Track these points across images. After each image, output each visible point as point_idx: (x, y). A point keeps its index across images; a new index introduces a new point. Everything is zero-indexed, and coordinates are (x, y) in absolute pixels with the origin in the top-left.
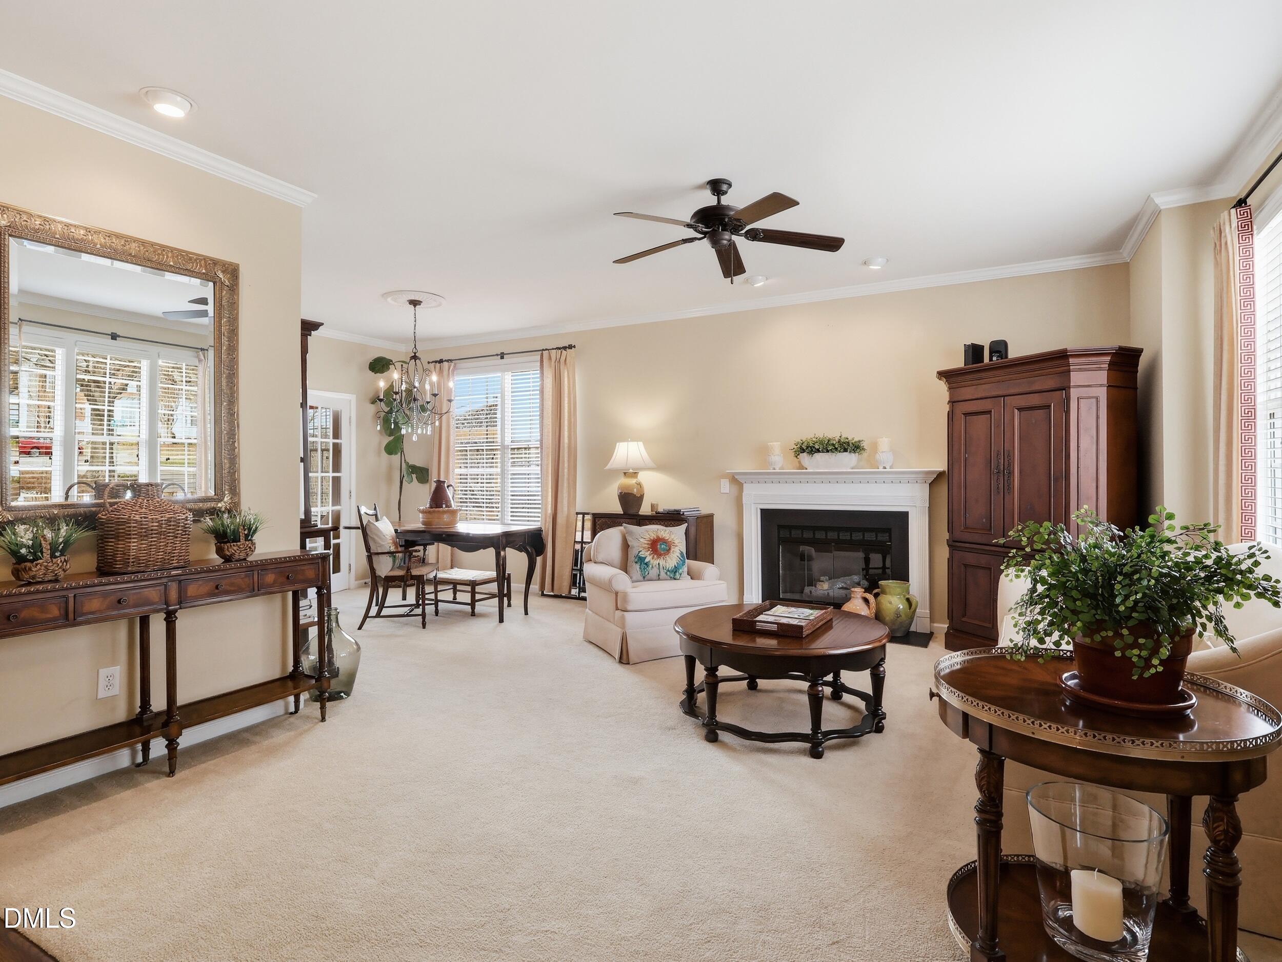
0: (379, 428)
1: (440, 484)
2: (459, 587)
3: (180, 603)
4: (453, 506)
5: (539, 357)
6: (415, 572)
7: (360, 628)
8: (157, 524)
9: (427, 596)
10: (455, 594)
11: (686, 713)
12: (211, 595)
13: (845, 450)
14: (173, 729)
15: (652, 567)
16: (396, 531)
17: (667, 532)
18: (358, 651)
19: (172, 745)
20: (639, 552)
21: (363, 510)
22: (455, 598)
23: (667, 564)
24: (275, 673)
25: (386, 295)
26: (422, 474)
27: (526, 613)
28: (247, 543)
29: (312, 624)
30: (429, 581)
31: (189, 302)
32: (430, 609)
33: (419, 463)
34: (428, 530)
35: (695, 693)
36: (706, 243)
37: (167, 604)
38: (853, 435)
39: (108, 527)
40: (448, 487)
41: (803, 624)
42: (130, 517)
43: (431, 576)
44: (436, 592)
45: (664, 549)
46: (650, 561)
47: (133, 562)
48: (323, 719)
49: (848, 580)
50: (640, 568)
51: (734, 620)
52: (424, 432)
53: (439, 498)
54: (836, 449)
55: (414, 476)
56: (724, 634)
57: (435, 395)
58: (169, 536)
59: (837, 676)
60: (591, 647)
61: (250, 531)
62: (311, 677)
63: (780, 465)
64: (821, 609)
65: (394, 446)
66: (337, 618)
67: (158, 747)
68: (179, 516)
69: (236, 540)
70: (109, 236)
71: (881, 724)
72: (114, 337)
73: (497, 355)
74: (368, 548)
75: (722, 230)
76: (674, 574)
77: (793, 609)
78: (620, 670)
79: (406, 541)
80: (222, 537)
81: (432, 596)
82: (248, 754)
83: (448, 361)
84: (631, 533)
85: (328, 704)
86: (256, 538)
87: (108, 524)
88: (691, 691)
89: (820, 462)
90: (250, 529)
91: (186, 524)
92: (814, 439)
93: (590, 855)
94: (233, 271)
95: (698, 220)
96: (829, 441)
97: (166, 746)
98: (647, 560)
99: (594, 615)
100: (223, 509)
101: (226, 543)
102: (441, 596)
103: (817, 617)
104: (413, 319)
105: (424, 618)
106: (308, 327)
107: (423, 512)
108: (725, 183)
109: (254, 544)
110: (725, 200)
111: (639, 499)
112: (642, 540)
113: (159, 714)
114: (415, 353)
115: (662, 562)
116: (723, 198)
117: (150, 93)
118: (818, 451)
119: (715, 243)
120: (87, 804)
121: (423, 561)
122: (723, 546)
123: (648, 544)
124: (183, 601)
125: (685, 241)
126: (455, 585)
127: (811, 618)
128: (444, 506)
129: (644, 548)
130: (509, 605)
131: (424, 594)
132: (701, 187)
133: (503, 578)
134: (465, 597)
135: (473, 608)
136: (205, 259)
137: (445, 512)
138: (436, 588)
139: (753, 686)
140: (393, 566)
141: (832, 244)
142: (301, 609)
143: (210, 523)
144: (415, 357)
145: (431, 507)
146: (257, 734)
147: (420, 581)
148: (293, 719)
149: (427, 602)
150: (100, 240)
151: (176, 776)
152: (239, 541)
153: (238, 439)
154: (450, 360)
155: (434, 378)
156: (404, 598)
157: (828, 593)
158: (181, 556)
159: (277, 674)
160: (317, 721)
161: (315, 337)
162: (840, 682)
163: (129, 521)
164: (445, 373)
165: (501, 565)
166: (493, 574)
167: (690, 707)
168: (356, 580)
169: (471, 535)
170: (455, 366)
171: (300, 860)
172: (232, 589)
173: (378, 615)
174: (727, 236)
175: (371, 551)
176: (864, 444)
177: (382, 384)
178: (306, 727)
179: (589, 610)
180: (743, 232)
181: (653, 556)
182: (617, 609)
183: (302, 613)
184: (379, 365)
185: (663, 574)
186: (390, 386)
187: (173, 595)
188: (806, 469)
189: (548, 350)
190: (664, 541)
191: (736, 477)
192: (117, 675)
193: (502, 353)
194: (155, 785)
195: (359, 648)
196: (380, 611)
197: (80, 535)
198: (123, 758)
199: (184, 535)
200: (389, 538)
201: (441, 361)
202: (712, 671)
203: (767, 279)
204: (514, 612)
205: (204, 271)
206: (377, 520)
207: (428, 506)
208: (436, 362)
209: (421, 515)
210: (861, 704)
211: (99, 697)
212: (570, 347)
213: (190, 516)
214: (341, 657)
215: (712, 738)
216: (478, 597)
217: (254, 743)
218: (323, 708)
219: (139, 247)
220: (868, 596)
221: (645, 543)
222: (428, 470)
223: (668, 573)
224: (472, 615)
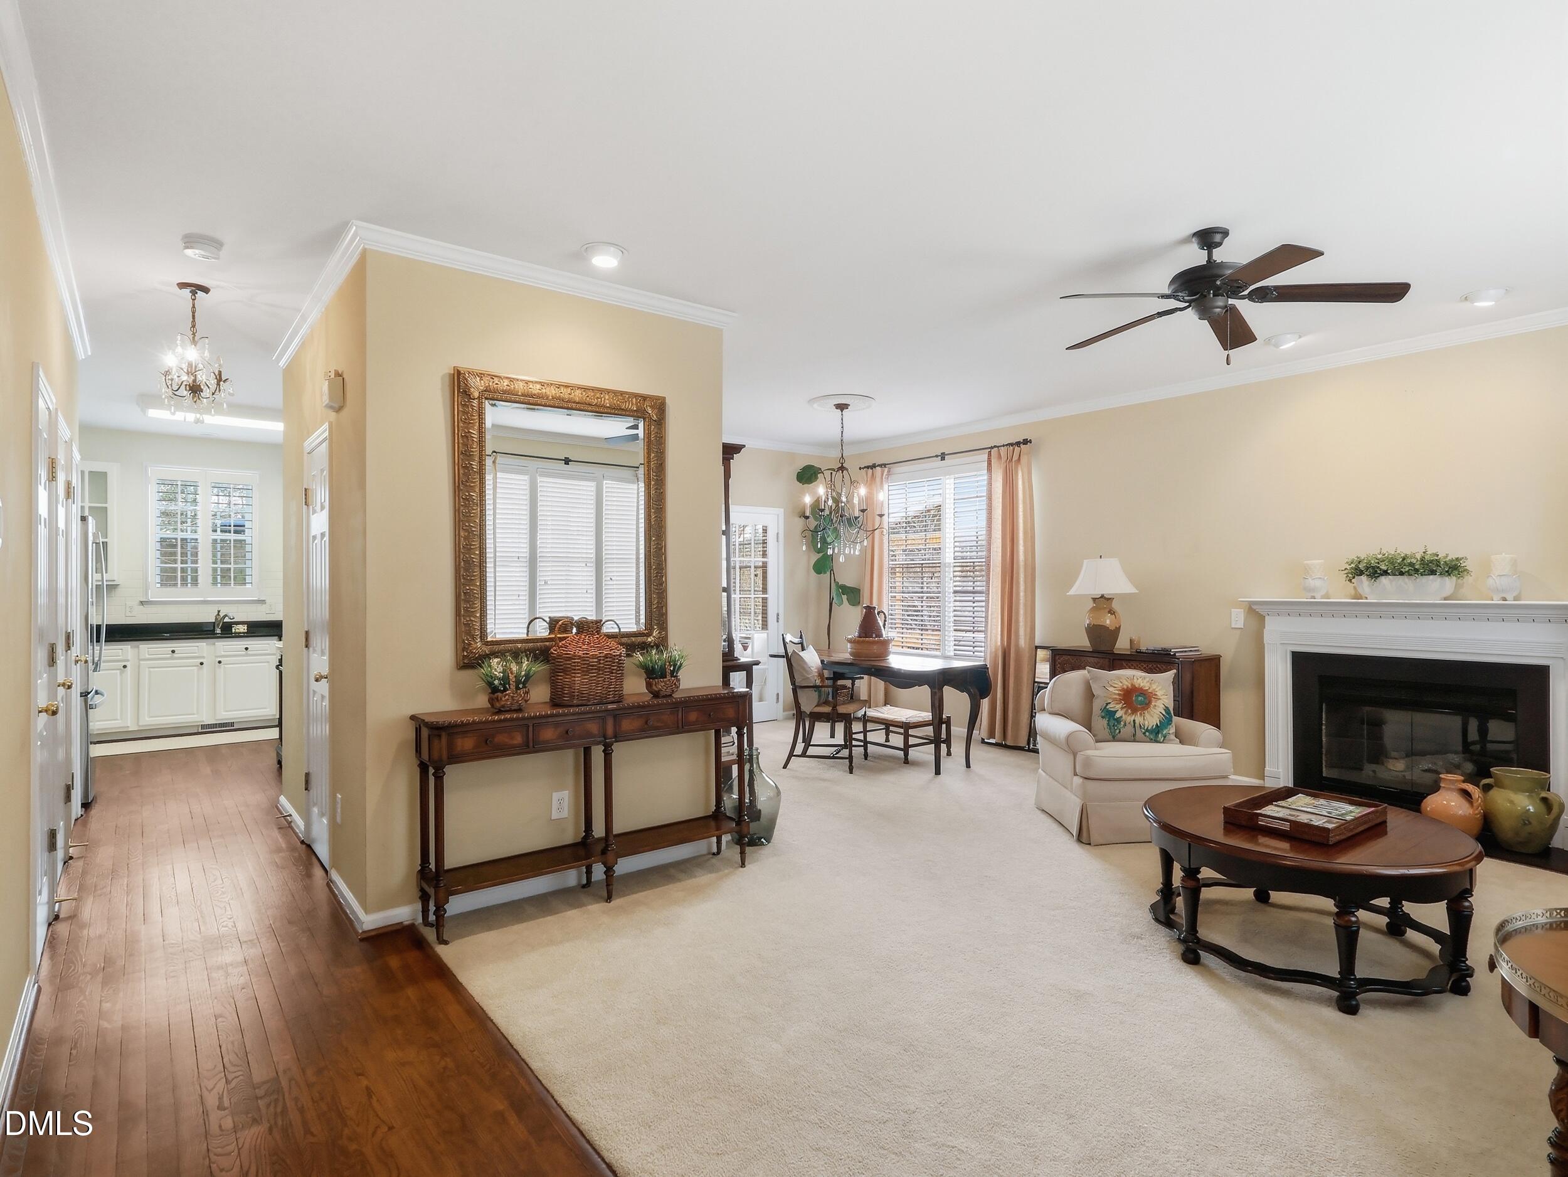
0: (804, 548)
1: (870, 611)
2: (892, 728)
3: (615, 736)
4: (884, 636)
5: (986, 456)
6: (842, 709)
7: (785, 767)
8: (596, 660)
9: (854, 736)
10: (887, 735)
11: (1157, 920)
12: (642, 730)
13: (1433, 572)
14: (610, 856)
15: (1125, 725)
16: (822, 662)
17: (1148, 679)
18: (778, 796)
19: (609, 871)
20: (1107, 704)
21: (788, 638)
22: (887, 740)
23: (1146, 723)
24: (699, 812)
25: (812, 401)
26: (853, 594)
27: (968, 766)
28: (673, 678)
29: (732, 762)
30: (858, 719)
31: (627, 428)
32: (858, 751)
33: (849, 582)
34: (859, 663)
35: (1174, 897)
36: (1191, 314)
37: (605, 737)
38: (1446, 550)
39: (558, 662)
40: (878, 613)
41: (1330, 826)
42: (575, 653)
43: (860, 714)
44: (865, 732)
45: (1141, 703)
46: (1122, 717)
47: (577, 696)
48: (743, 865)
49: (1439, 762)
50: (1108, 724)
51: (1226, 810)
52: (852, 552)
53: (869, 625)
54: (1417, 571)
55: (844, 597)
56: (1211, 827)
57: (863, 511)
58: (606, 672)
59: (1396, 904)
60: (1043, 816)
61: (676, 668)
62: (731, 819)
63: (1323, 592)
64: (1369, 806)
65: (823, 565)
66: (758, 759)
67: (598, 871)
68: (614, 652)
69: (663, 676)
70: (558, 388)
71: (1464, 984)
72: (567, 461)
73: (937, 456)
74: (793, 682)
75: (1214, 296)
76: (1155, 734)
77: (1322, 801)
78: (1077, 852)
79: (835, 673)
80: (652, 673)
81: (861, 736)
82: (674, 890)
83: (880, 466)
84: (1095, 679)
85: (748, 849)
86: (680, 674)
87: (559, 659)
88: (1167, 892)
89: (1390, 589)
90: (675, 666)
91: (620, 660)
92: (1379, 556)
93: (1013, 1073)
94: (660, 405)
95: (1181, 285)
96: (1404, 559)
97: (605, 873)
98: (1118, 715)
99: (1048, 777)
100: (652, 644)
101: (653, 679)
102: (871, 737)
103: (1359, 818)
104: (840, 425)
105: (851, 762)
106: (730, 451)
107: (850, 641)
108: (1218, 232)
109: (679, 680)
110: (1219, 255)
111: (1115, 633)
112: (1111, 689)
113: (600, 839)
114: (842, 464)
115: (1139, 719)
116: (1215, 251)
117: (588, 247)
118: (1385, 573)
119: (1204, 312)
120: (544, 917)
121: (852, 697)
122: (1233, 702)
123: (1119, 694)
124: (619, 737)
125: (1161, 314)
126: (888, 726)
127: (1348, 818)
128: (874, 636)
129: (1115, 700)
130: (949, 754)
131: (851, 733)
132: (1185, 241)
133: (939, 721)
134: (897, 740)
135: (906, 754)
136: (636, 396)
137: (874, 643)
138: (865, 727)
139: (1262, 897)
140: (819, 702)
141: (1393, 292)
142: (722, 745)
143: (641, 659)
144: (842, 468)
145: (860, 637)
146: (682, 871)
147: (847, 719)
148: (714, 860)
149: (854, 743)
150: (551, 392)
151: (612, 903)
152: (666, 678)
153: (666, 574)
154: (883, 464)
155: (862, 491)
156: (832, 736)
157: (1404, 776)
158: (616, 691)
159: (700, 813)
160: (737, 866)
161: (737, 461)
162: (1402, 911)
163: (574, 657)
164: (878, 479)
165: (937, 705)
166: (927, 716)
167: (1163, 913)
168: (784, 710)
169: (903, 672)
170: (889, 471)
171: (714, 1009)
172: (659, 724)
173: (804, 754)
174: (1220, 302)
175: (797, 684)
176: (1468, 564)
177: (808, 500)
178: (726, 871)
179: (1042, 770)
180: (1246, 292)
181: (1127, 711)
182: (1076, 774)
183: (724, 750)
184: (807, 475)
185: (1139, 734)
186: (816, 501)
187: (610, 731)
188: (1366, 598)
189: (998, 447)
190: (1142, 692)
191: (1254, 607)
192: (566, 799)
193: (943, 454)
194: (596, 908)
195: (779, 793)
196: (805, 750)
197: (538, 668)
198: (571, 877)
199: (619, 671)
200: (814, 670)
201: (873, 466)
202: (1191, 873)
203: (1300, 337)
204: (953, 763)
205: (635, 409)
206: (803, 649)
207: (857, 634)
208: (868, 467)
209: (849, 645)
210: (1435, 948)
211: (552, 819)
212: (1026, 442)
213: (623, 651)
214: (763, 799)
215: (1191, 958)
216: (912, 741)
217: (679, 880)
218: (742, 853)
219: (582, 394)
220: (1470, 787)
221: (1115, 694)
222: (860, 590)
223: (1147, 734)
224: (904, 763)
